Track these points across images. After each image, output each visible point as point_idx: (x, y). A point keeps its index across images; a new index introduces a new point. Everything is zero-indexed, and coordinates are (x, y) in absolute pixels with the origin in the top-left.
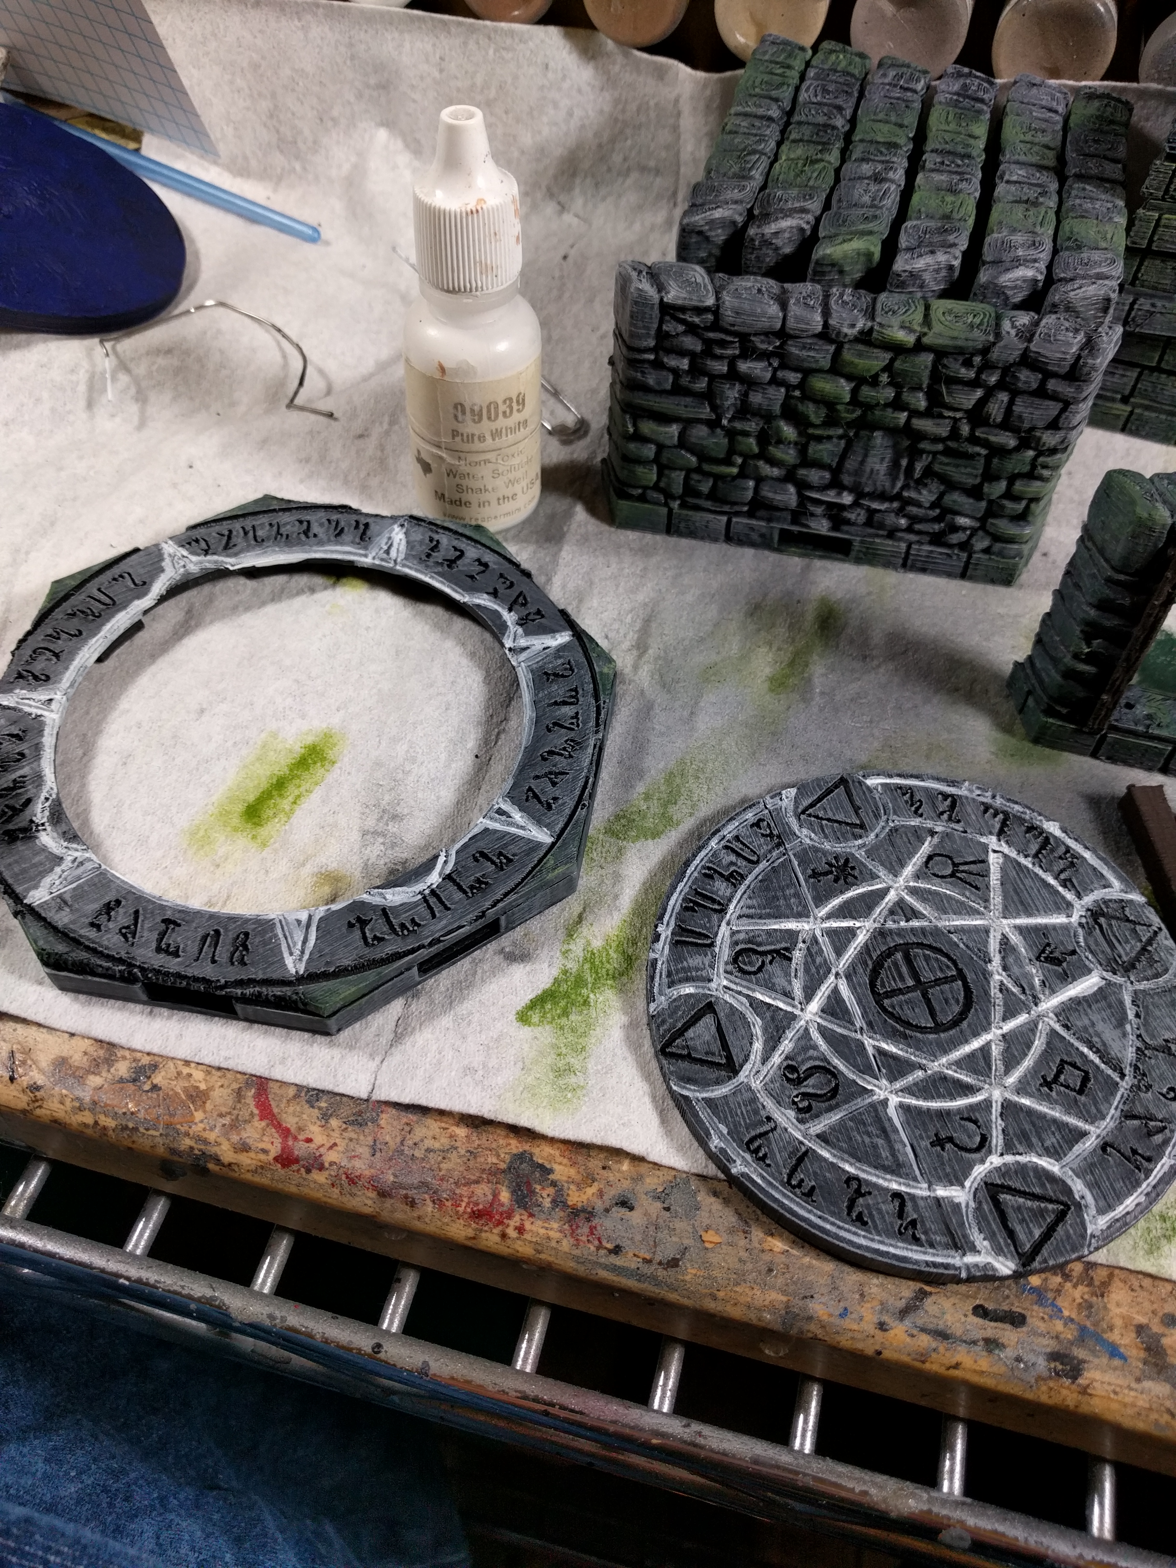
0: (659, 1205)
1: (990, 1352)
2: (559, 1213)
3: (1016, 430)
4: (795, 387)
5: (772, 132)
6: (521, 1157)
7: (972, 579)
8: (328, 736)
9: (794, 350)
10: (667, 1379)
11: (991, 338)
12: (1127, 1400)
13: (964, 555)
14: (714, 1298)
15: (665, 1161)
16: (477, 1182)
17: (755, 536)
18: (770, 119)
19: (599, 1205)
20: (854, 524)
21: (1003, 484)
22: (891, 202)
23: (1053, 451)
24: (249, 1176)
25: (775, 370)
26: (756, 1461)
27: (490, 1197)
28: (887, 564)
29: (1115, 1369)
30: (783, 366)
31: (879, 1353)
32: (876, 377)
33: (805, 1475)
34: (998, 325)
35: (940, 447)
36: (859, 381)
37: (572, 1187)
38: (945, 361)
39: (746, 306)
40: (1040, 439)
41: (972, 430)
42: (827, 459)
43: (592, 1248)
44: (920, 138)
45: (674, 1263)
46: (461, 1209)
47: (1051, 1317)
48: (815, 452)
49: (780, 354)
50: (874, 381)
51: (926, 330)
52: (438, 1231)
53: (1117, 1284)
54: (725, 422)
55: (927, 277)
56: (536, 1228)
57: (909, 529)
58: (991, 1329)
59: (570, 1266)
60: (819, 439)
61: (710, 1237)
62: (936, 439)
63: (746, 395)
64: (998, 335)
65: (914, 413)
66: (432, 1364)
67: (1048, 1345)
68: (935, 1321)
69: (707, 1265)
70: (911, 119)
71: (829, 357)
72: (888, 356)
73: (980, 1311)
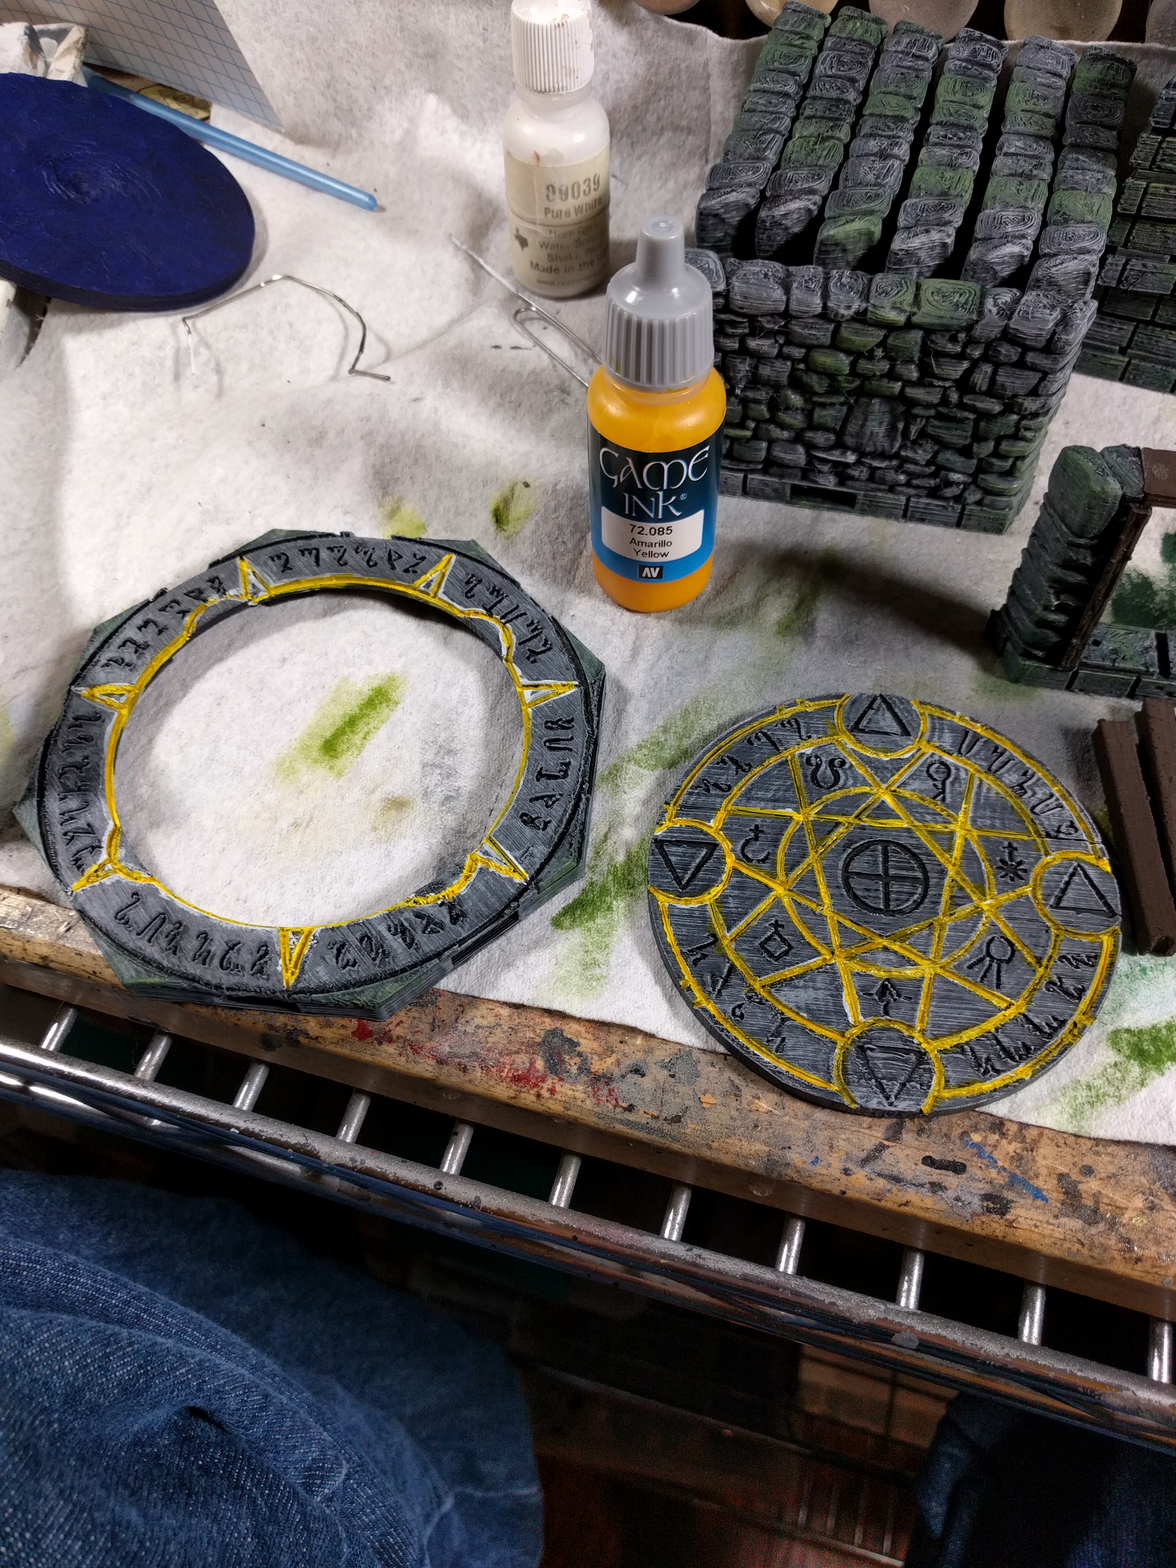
0: (666, 1073)
1: (934, 1192)
2: (584, 1078)
3: (1000, 397)
4: (800, 361)
5: (788, 108)
6: (553, 1033)
7: (966, 528)
8: (391, 679)
9: (798, 329)
10: (675, 1215)
11: (974, 317)
12: (1046, 1232)
13: (959, 507)
14: (710, 1148)
15: (672, 1038)
16: (518, 1053)
17: (768, 490)
18: (787, 95)
19: (617, 1072)
20: (858, 480)
21: (991, 445)
22: (894, 181)
23: (1035, 415)
24: (332, 1048)
25: (781, 346)
26: (745, 1277)
27: (528, 1065)
28: (889, 515)
29: (1037, 1208)
30: (788, 343)
31: (844, 1193)
32: (871, 351)
33: (785, 1289)
34: (982, 304)
35: (932, 412)
36: (857, 355)
37: (595, 1057)
38: (933, 337)
39: (753, 291)
40: (1022, 405)
41: (961, 397)
42: (830, 423)
43: (610, 1106)
44: (928, 109)
45: (677, 1119)
46: (504, 1074)
47: (987, 1166)
48: (820, 417)
49: (785, 332)
50: (870, 356)
51: (915, 310)
52: (485, 1092)
53: (1045, 1141)
54: (738, 392)
55: (923, 254)
56: (565, 1090)
57: (908, 484)
58: (936, 1175)
59: (592, 1120)
60: (823, 406)
61: (708, 1099)
62: (928, 406)
63: (756, 367)
64: (981, 313)
65: (907, 383)
66: (483, 1198)
67: (984, 1188)
68: (890, 1168)
69: (704, 1122)
70: (920, 91)
71: (829, 334)
72: (882, 333)
73: (928, 1161)
